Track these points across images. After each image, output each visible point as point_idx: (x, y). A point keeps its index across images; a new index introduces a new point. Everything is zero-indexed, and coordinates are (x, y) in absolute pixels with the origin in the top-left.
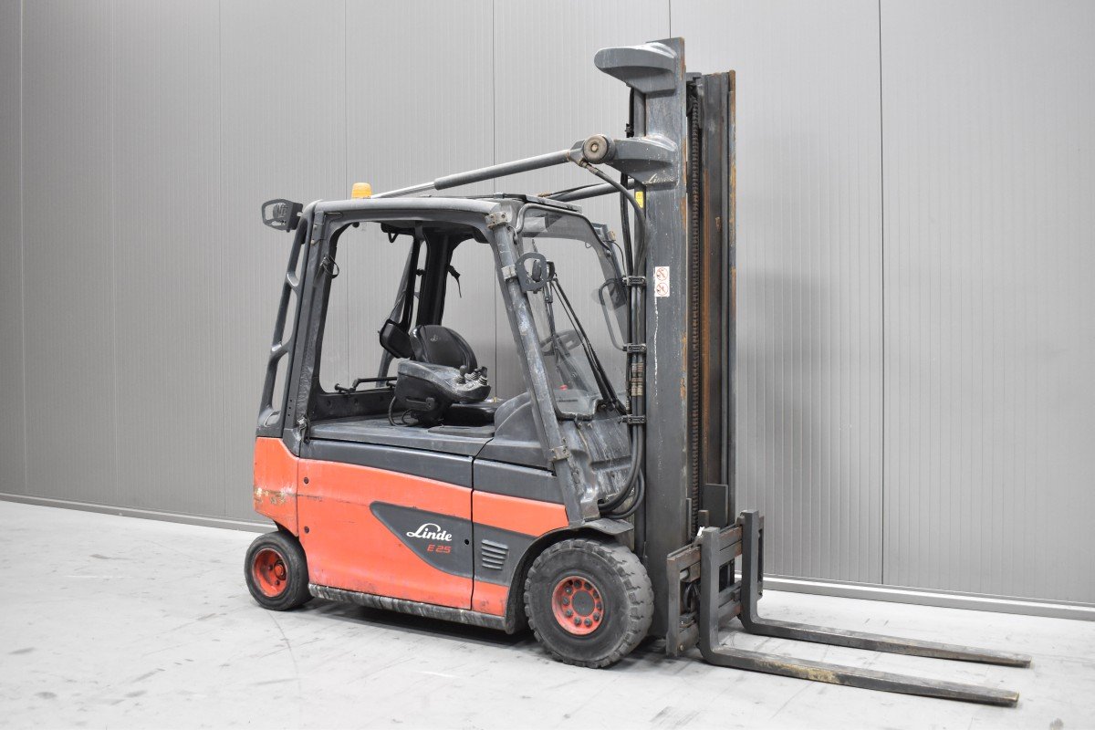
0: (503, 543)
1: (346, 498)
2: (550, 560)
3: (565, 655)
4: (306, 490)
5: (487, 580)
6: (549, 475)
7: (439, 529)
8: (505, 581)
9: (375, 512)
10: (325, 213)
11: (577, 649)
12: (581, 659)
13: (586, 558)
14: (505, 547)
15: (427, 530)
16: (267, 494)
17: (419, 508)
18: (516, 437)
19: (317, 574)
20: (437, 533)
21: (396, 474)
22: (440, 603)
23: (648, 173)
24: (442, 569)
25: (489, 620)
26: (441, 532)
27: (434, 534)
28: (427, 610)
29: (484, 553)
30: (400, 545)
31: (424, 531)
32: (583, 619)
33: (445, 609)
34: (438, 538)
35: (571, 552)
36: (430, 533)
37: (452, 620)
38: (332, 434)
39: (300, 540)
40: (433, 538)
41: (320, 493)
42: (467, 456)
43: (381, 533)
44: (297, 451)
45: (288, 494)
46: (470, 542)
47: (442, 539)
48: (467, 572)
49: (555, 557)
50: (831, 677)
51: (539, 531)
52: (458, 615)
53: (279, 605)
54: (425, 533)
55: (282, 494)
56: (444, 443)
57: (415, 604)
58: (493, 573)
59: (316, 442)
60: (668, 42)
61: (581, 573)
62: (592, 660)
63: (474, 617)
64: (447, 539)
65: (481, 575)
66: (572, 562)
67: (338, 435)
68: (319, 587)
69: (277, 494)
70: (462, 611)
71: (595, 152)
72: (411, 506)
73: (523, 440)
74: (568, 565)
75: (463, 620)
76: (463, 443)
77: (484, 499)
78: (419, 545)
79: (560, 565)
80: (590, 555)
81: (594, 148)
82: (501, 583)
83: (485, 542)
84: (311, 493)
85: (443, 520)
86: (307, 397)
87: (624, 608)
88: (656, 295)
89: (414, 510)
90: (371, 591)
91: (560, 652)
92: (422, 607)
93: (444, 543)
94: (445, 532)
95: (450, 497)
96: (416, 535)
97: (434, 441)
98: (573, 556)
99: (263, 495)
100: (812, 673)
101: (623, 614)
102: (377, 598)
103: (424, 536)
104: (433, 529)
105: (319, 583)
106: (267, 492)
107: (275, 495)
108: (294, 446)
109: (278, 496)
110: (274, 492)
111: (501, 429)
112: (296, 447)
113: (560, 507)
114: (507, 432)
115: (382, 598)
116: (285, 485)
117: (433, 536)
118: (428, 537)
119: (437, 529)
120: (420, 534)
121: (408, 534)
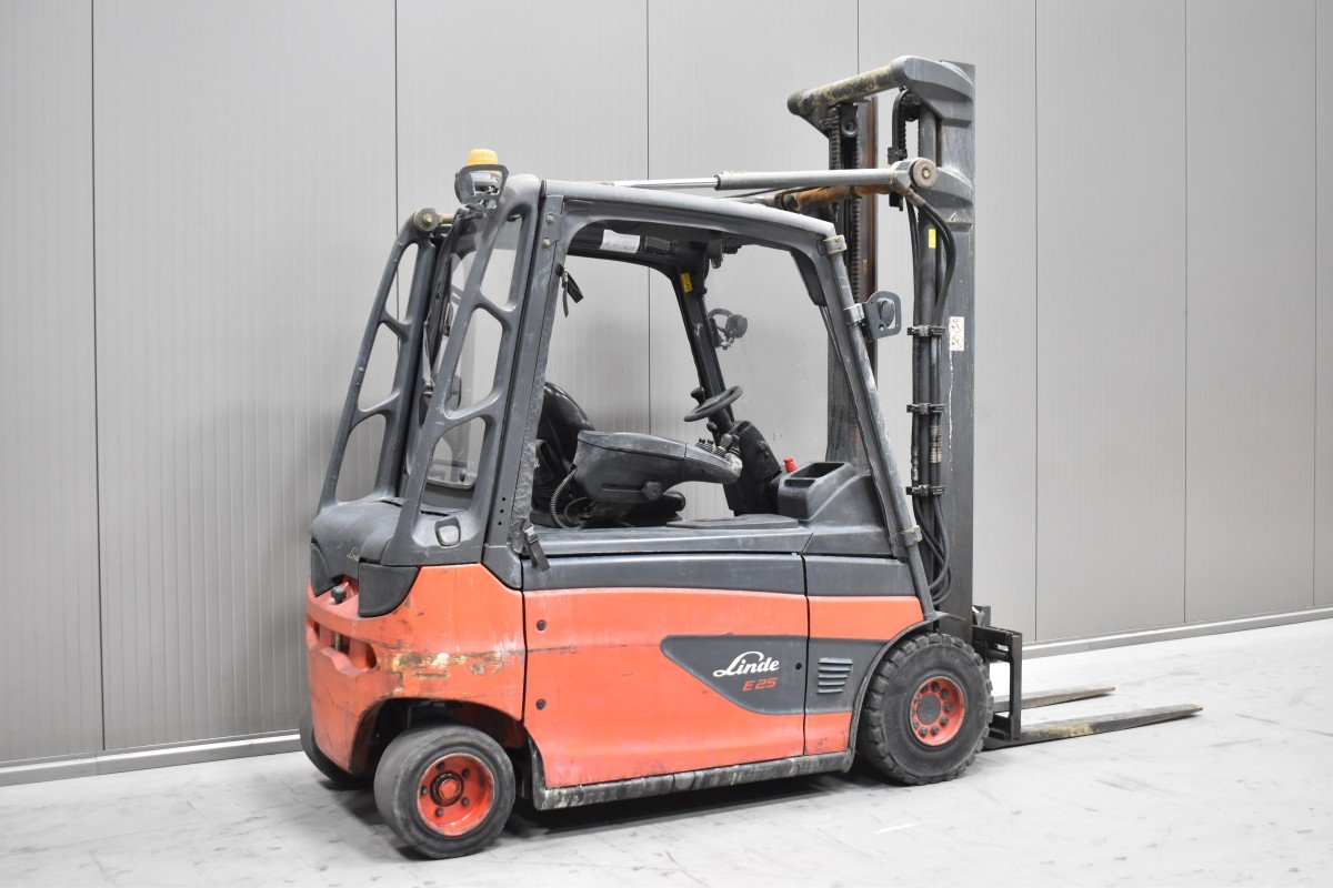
0: (846, 657)
1: (618, 639)
2: (906, 665)
3: (921, 775)
4: (538, 641)
5: (822, 710)
6: (897, 562)
7: (762, 656)
8: (845, 705)
9: (666, 652)
10: (566, 199)
11: (936, 763)
12: (940, 773)
13: (944, 652)
14: (849, 661)
15: (744, 661)
16: (463, 660)
17: (736, 633)
18: (844, 522)
19: (561, 770)
20: (758, 663)
21: (696, 591)
22: (763, 759)
23: (949, 210)
24: (762, 711)
25: (827, 761)
26: (765, 660)
27: (754, 665)
28: (747, 772)
29: (821, 676)
30: (705, 692)
31: (740, 663)
32: (928, 727)
33: (770, 763)
34: (759, 670)
35: (929, 650)
36: (748, 666)
37: (775, 777)
39: (526, 725)
40: (753, 671)
41: (571, 640)
42: (790, 553)
43: (679, 680)
44: (518, 580)
45: (512, 652)
46: (804, 665)
47: (765, 669)
48: (795, 706)
49: (911, 661)
50: (1087, 729)
51: (891, 634)
52: (788, 767)
53: (474, 844)
54: (741, 667)
55: (498, 655)
56: (756, 539)
57: (728, 769)
58: (830, 699)
60: (963, 66)
61: (941, 672)
62: (950, 770)
63: (809, 763)
64: (772, 669)
65: (814, 705)
66: (930, 661)
67: (586, 547)
68: (564, 791)
69: (487, 657)
70: (793, 760)
71: (925, 178)
72: (724, 632)
73: (853, 524)
74: (926, 666)
75: (792, 772)
76: (783, 537)
77: (825, 605)
78: (733, 686)
79: (918, 669)
80: (949, 649)
81: (926, 174)
82: (841, 709)
83: (824, 660)
85: (768, 643)
86: (530, 491)
87: (982, 700)
88: (952, 348)
89: (730, 638)
90: (659, 771)
91: (917, 774)
92: (738, 772)
93: (769, 674)
94: (769, 659)
95: (780, 612)
96: (728, 672)
97: (743, 539)
98: (931, 653)
99: (452, 665)
100: (1072, 729)
101: (981, 707)
102: (670, 778)
103: (739, 672)
104: (752, 659)
105: (564, 784)
106: (463, 657)
107: (480, 660)
108: (510, 573)
109: (489, 659)
110: (481, 655)
111: (821, 514)
112: (515, 575)
113: (915, 599)
114: (831, 516)
115: (676, 776)
116: (500, 638)
117: (754, 668)
118: (745, 671)
119: (759, 657)
120: (733, 670)
121: (715, 674)
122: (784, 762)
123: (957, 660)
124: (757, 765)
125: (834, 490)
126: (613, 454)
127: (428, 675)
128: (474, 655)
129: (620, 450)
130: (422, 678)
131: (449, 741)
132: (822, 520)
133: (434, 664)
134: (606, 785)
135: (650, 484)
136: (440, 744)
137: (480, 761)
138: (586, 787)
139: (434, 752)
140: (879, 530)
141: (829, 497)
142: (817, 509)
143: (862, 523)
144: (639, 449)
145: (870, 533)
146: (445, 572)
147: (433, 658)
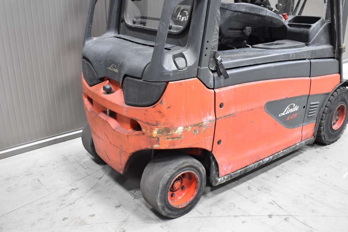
0: (318, 101)
1: (250, 107)
4: (220, 113)
5: (308, 123)
6: (336, 60)
8: (314, 120)
9: (266, 109)
11: (335, 136)
13: (344, 95)
14: (318, 103)
15: (289, 108)
16: (189, 129)
17: (288, 97)
19: (225, 168)
20: (293, 108)
24: (291, 127)
25: (307, 142)
29: (310, 110)
30: (276, 124)
31: (287, 109)
33: (291, 147)
35: (340, 94)
36: (290, 110)
37: (291, 152)
38: (233, 64)
39: (213, 152)
40: (291, 112)
41: (233, 111)
44: (212, 85)
45: (210, 121)
46: (306, 106)
47: (295, 110)
48: (301, 123)
49: (335, 99)
54: (288, 111)
55: (204, 123)
57: (280, 153)
58: (310, 118)
59: (229, 72)
61: (342, 102)
62: (338, 137)
63: (302, 144)
64: (297, 110)
65: (306, 122)
66: (340, 98)
67: (237, 63)
68: (226, 177)
69: (200, 125)
70: (298, 144)
72: (285, 97)
74: (339, 100)
75: (297, 148)
76: (304, 52)
77: (316, 80)
78: (284, 119)
79: (336, 102)
80: (345, 93)
83: (312, 103)
84: (227, 114)
85: (297, 99)
90: (258, 160)
93: (296, 112)
94: (296, 106)
96: (283, 114)
99: (184, 132)
102: (261, 162)
103: (287, 113)
104: (291, 107)
105: (226, 174)
106: (190, 127)
107: (197, 127)
108: (209, 81)
109: (201, 126)
110: (197, 125)
111: (314, 40)
112: (211, 81)
113: (339, 75)
114: (317, 42)
115: (263, 160)
116: (205, 115)
117: (292, 110)
118: (289, 113)
119: (293, 105)
120: (285, 113)
121: (279, 116)
122: (295, 145)
123: (346, 97)
124: (288, 149)
125: (318, 30)
126: (236, 14)
127: (173, 138)
128: (195, 125)
129: (240, 12)
130: (170, 140)
131: (181, 167)
132: (314, 43)
133: (176, 132)
134: (240, 170)
135: (247, 28)
136: (177, 169)
137: (194, 172)
138: (233, 173)
139: (175, 173)
140: (331, 47)
141: (317, 33)
142: (312, 38)
143: (326, 44)
144: (248, 11)
145: (328, 48)
146: (181, 84)
147: (176, 129)
